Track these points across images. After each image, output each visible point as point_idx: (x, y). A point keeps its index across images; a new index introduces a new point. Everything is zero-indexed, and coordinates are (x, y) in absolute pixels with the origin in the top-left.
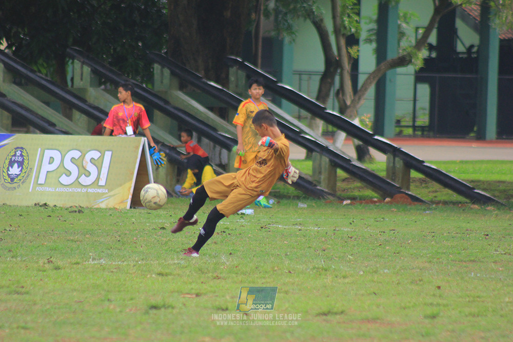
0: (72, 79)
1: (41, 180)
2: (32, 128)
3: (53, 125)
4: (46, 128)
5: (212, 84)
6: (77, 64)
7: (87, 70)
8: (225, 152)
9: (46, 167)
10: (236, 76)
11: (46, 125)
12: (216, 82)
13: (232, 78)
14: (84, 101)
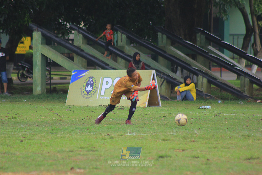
0: (117, 41)
1: (103, 93)
2: (97, 67)
3: (108, 65)
4: (104, 67)
5: (188, 42)
6: (119, 34)
7: (124, 36)
8: (195, 77)
9: (105, 86)
10: (200, 38)
11: (104, 65)
12: (190, 41)
13: (198, 39)
14: (123, 52)
